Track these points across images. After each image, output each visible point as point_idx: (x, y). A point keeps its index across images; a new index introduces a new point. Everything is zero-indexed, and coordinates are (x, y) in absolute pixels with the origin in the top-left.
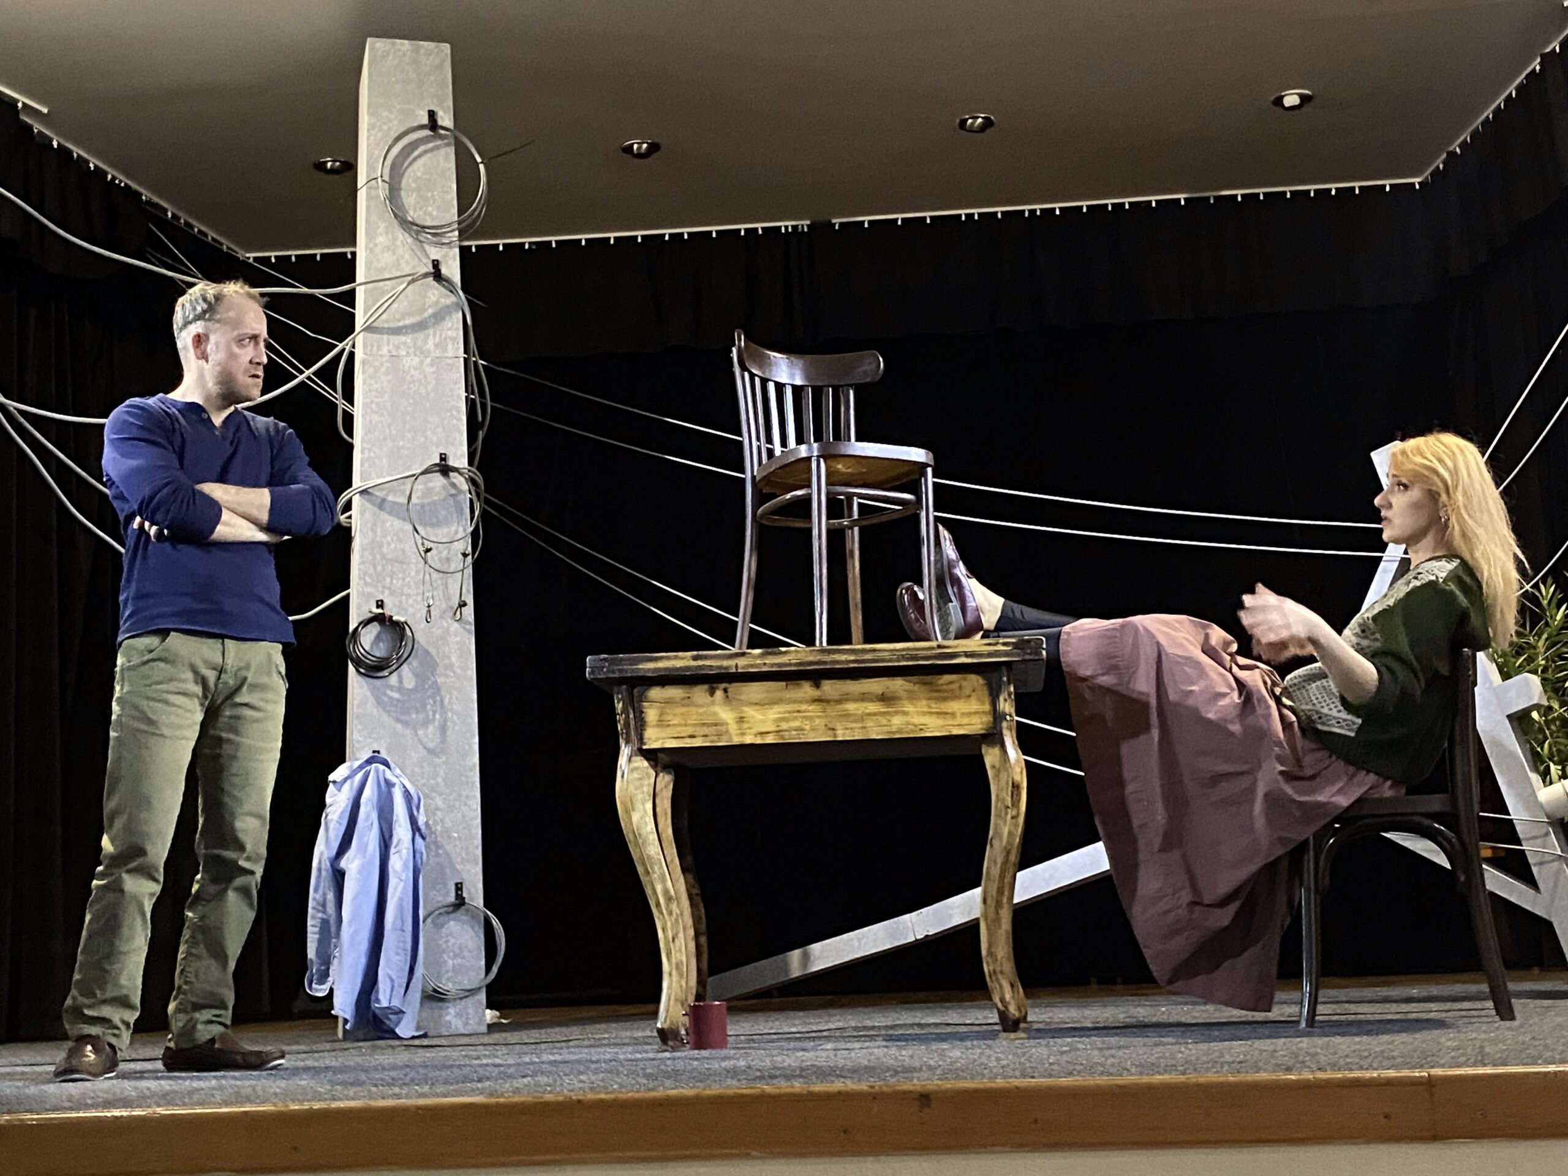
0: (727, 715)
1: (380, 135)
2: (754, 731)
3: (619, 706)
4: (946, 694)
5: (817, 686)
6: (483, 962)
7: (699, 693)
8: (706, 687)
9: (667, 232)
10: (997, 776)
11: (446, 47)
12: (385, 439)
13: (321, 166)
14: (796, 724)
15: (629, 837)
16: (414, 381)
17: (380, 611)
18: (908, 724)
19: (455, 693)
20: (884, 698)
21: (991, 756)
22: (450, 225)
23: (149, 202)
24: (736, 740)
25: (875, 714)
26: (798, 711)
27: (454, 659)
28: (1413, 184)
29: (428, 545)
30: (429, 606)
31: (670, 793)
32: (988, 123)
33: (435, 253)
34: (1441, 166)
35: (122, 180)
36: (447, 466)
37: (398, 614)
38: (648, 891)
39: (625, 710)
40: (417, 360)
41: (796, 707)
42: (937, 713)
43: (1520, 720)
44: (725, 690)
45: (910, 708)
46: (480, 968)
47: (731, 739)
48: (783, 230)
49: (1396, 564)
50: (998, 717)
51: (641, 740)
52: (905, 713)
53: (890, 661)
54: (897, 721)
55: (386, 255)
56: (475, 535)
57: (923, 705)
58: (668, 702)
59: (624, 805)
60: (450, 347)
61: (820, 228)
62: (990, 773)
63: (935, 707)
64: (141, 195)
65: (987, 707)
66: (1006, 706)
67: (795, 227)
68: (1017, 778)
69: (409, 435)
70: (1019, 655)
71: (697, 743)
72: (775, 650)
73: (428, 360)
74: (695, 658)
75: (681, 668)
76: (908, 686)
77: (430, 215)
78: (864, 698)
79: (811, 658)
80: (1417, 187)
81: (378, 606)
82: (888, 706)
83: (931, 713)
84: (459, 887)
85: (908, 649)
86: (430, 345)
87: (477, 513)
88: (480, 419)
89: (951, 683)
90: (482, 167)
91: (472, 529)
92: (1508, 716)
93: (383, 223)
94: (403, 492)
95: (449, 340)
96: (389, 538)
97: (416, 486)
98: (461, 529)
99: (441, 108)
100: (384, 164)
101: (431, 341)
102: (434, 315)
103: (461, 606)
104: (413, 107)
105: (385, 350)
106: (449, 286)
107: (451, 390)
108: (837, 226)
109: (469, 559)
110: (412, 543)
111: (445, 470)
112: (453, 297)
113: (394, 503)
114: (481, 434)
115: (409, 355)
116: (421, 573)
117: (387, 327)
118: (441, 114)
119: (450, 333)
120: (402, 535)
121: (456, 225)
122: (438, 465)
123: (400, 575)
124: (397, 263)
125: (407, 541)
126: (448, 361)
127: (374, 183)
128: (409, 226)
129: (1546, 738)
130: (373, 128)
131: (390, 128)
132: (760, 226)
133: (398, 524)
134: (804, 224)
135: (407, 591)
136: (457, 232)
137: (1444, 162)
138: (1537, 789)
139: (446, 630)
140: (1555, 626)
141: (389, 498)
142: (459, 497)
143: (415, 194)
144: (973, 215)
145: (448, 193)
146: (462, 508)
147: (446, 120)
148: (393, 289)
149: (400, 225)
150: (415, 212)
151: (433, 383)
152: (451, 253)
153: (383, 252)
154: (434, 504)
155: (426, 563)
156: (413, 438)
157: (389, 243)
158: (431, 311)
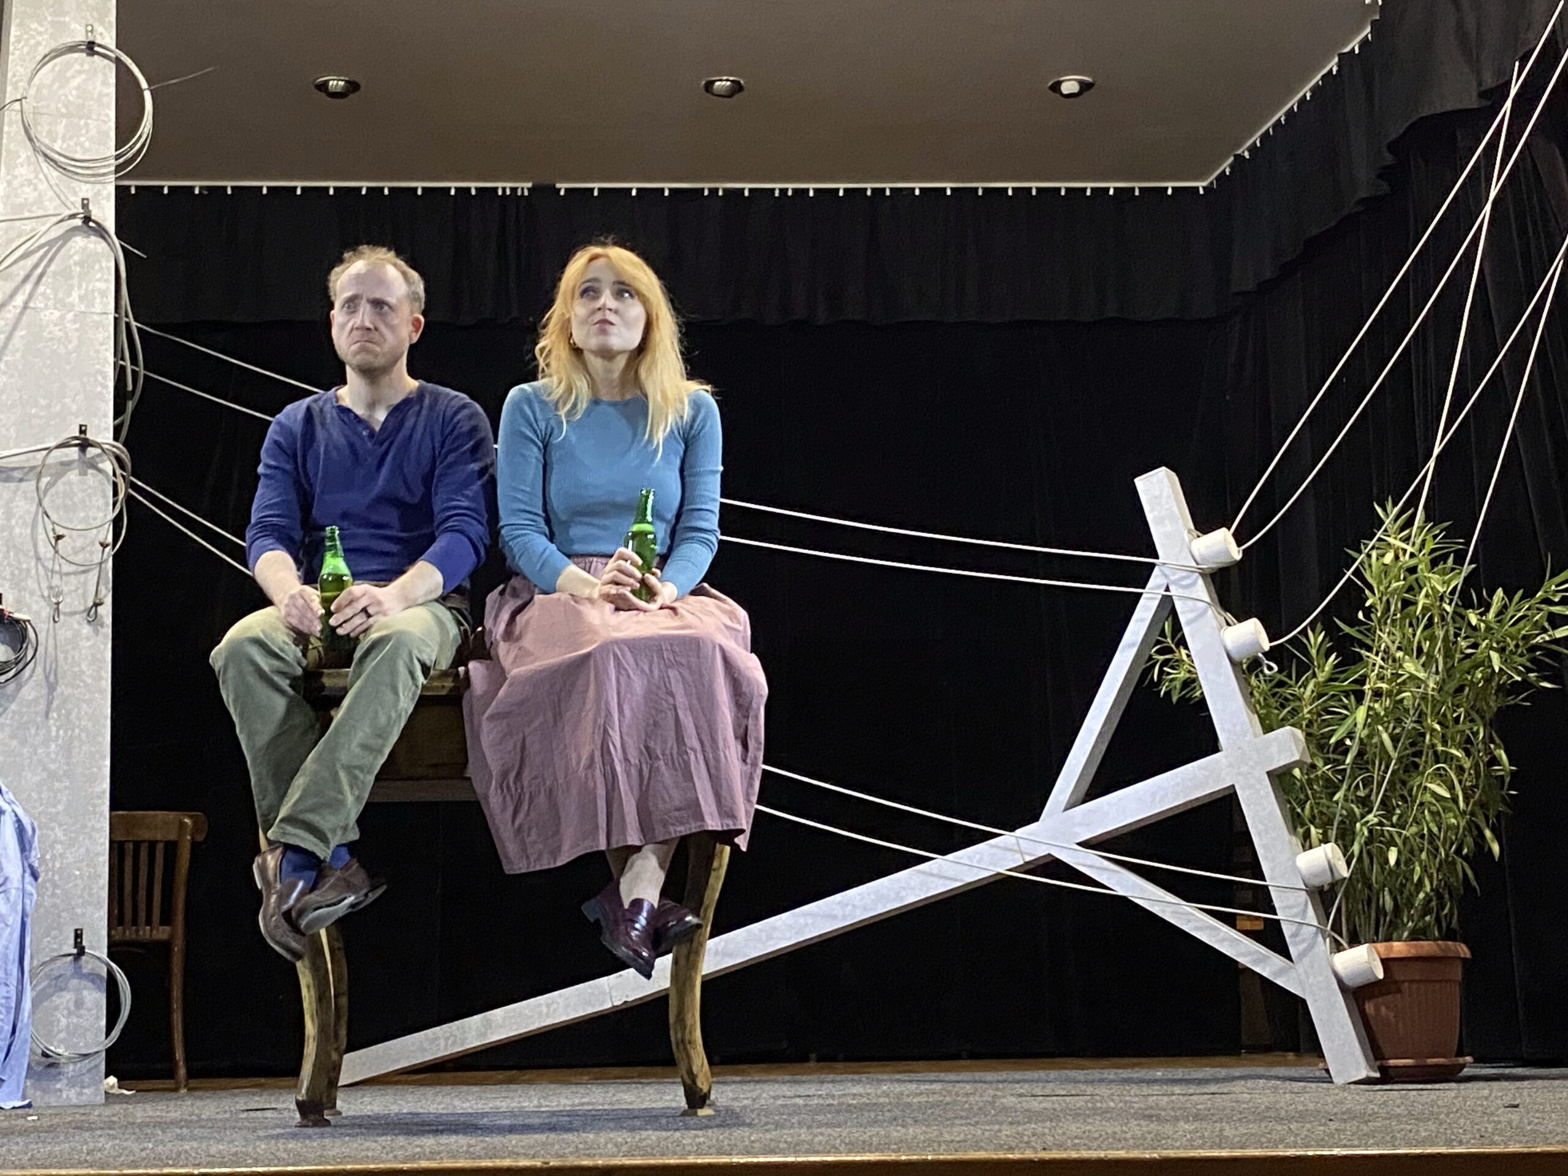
1: (26, 50)
6: (103, 1022)
9: (364, 185)
16: (52, 339)
19: (85, 706)
22: (105, 159)
27: (84, 667)
28: (1197, 188)
29: (60, 531)
30: (58, 604)
32: (737, 88)
34: (1227, 171)
36: (87, 440)
37: (19, 611)
40: (57, 314)
43: (1280, 778)
46: (99, 1029)
48: (500, 193)
49: (1157, 602)
55: (27, 189)
56: (117, 522)
60: (98, 300)
61: (544, 192)
67: (514, 190)
69: (43, 402)
73: (70, 316)
77: (82, 145)
80: (1201, 192)
84: (78, 935)
86: (74, 298)
87: (121, 495)
88: (130, 388)
90: (147, 95)
91: (111, 516)
92: (1269, 773)
93: (25, 152)
94: (32, 468)
95: (96, 294)
96: (13, 522)
97: (50, 461)
98: (101, 515)
99: (102, 24)
100: (29, 83)
101: (75, 294)
102: (80, 263)
103: (96, 605)
104: (67, 19)
105: (19, 300)
106: (100, 231)
107: (97, 352)
108: (562, 193)
109: (108, 549)
110: (40, 529)
111: (84, 445)
112: (104, 244)
113: (21, 480)
114: (130, 405)
115: (46, 307)
116: (49, 565)
117: (22, 274)
118: (100, 29)
119: (99, 285)
120: (29, 519)
121: (113, 161)
122: (76, 438)
123: (24, 566)
124: (39, 201)
125: (35, 521)
126: (96, 318)
127: (17, 105)
128: (56, 157)
129: (1308, 798)
130: (18, 41)
131: (39, 43)
132: (473, 185)
133: (24, 507)
134: (524, 186)
135: (31, 584)
136: (113, 168)
137: (1231, 166)
138: (1295, 854)
139: (77, 634)
140: (1321, 677)
141: (17, 474)
142: (100, 476)
143: (64, 121)
144: (717, 190)
145: (105, 122)
146: (103, 491)
147: (107, 37)
148: (33, 230)
149: (46, 156)
150: (64, 142)
151: (75, 342)
152: (105, 193)
153: (22, 185)
154: (70, 483)
155: (57, 552)
156: (49, 406)
157: (32, 176)
158: (76, 258)
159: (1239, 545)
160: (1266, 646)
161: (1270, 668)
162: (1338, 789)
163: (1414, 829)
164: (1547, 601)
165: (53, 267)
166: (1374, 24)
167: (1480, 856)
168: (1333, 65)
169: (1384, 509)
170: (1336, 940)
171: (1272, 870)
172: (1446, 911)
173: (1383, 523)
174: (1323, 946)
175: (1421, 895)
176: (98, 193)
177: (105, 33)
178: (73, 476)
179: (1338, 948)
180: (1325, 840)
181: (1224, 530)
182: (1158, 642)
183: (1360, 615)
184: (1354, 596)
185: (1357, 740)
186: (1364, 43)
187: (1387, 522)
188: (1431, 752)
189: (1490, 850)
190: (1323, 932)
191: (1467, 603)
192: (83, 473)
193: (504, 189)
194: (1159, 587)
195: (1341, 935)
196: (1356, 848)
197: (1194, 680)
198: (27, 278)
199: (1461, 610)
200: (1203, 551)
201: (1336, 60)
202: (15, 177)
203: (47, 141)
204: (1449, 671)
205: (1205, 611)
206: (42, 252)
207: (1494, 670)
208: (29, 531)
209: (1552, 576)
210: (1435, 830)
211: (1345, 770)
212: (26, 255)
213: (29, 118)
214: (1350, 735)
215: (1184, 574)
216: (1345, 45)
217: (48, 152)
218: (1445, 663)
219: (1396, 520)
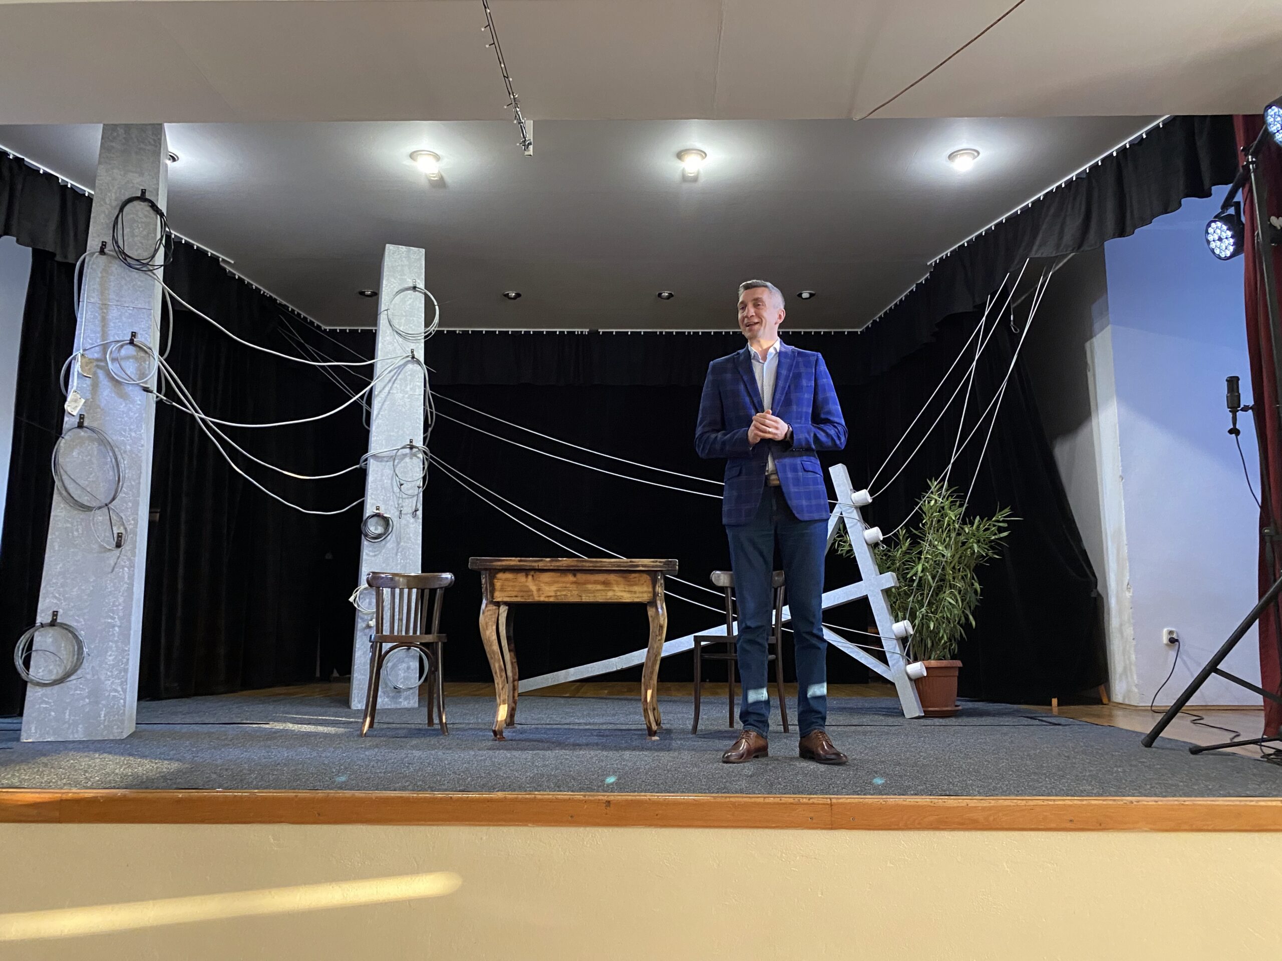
0: (533, 588)
1: (389, 290)
2: (545, 595)
3: (483, 581)
4: (632, 583)
5: (575, 575)
6: (418, 675)
7: (521, 578)
8: (524, 574)
9: (523, 330)
10: (653, 621)
11: (423, 251)
12: (385, 431)
13: (362, 293)
14: (564, 593)
15: (485, 642)
16: (399, 405)
17: (378, 511)
18: (614, 595)
19: (411, 551)
20: (606, 583)
21: (651, 612)
22: (420, 334)
23: (280, 304)
24: (537, 599)
25: (600, 590)
26: (566, 587)
27: (411, 535)
28: (857, 332)
29: (402, 482)
30: (401, 511)
31: (506, 615)
32: (671, 295)
33: (412, 346)
34: (870, 326)
35: (268, 293)
36: (412, 445)
37: (386, 513)
38: (492, 667)
39: (486, 583)
40: (401, 395)
41: (564, 585)
42: (628, 591)
43: (887, 592)
44: (533, 576)
45: (616, 588)
46: (416, 678)
47: (534, 598)
48: (576, 333)
49: (837, 518)
50: (655, 594)
51: (492, 597)
52: (614, 591)
53: (608, 567)
54: (610, 594)
55: (390, 346)
56: (424, 478)
57: (621, 587)
58: (506, 580)
59: (483, 627)
60: (417, 390)
61: (594, 334)
62: (650, 619)
63: (627, 589)
64: (276, 300)
65: (651, 589)
66: (660, 590)
67: (582, 332)
68: (662, 622)
69: (396, 430)
70: (666, 567)
71: (519, 599)
72: (556, 559)
73: (407, 396)
74: (520, 561)
75: (512, 566)
76: (615, 578)
77: (411, 328)
78: (596, 582)
79: (572, 564)
80: (859, 333)
81: (377, 509)
82: (606, 587)
83: (625, 591)
85: (616, 562)
86: (408, 389)
87: (426, 468)
88: (430, 423)
89: (635, 578)
90: (437, 307)
91: (422, 475)
92: (882, 590)
93: (389, 331)
94: (392, 456)
95: (417, 387)
96: (384, 478)
97: (398, 454)
98: (418, 475)
99: (419, 279)
100: (391, 302)
101: (409, 387)
102: (411, 375)
103: (416, 511)
104: (405, 277)
105: (387, 389)
106: (418, 362)
107: (417, 410)
108: (601, 333)
109: (421, 489)
110: (394, 480)
111: (412, 447)
112: (420, 367)
113: (387, 461)
114: (430, 429)
115: (397, 393)
116: (398, 495)
117: (388, 379)
118: (418, 281)
119: (418, 383)
120: (390, 476)
121: (423, 334)
122: (408, 445)
123: (388, 495)
124: (394, 350)
125: (392, 479)
126: (416, 396)
127: (386, 312)
128: (401, 333)
129: (897, 600)
130: (386, 286)
131: (394, 287)
132: (566, 330)
133: (388, 471)
134: (585, 331)
135: (391, 503)
136: (423, 337)
137: (872, 324)
138: (892, 624)
139: (408, 522)
140: (904, 548)
141: (385, 459)
142: (418, 460)
143: (404, 318)
144: (662, 332)
145: (420, 318)
146: (419, 465)
147: (421, 285)
148: (392, 362)
149: (397, 332)
150: (404, 326)
151: (408, 406)
152: (420, 347)
153: (388, 344)
154: (407, 463)
155: (401, 490)
156: (398, 432)
157: (391, 341)
158: (409, 373)
159: (871, 496)
160: (881, 538)
161: (883, 547)
162: (910, 596)
163: (941, 615)
164: (998, 521)
165: (400, 377)
166: (931, 273)
167: (967, 626)
168: (914, 287)
169: (932, 482)
170: (908, 660)
171: (882, 630)
172: (953, 647)
173: (930, 488)
174: (902, 662)
175: (943, 641)
176: (417, 347)
177: (421, 283)
178: (407, 459)
179: (909, 663)
180: (904, 619)
181: (865, 490)
182: (838, 533)
183: (921, 525)
184: (918, 517)
185: (918, 577)
186: (926, 280)
187: (933, 487)
188: (948, 583)
189: (971, 624)
190: (903, 656)
191: (964, 523)
192: (411, 458)
193: (578, 332)
194: (837, 513)
195: (910, 658)
196: (917, 622)
197: (852, 550)
198: (390, 381)
199: (962, 526)
200: (857, 499)
201: (915, 285)
202: (385, 341)
203: (397, 327)
204: (956, 550)
205: (856, 524)
206: (395, 370)
207: (974, 551)
208: (390, 482)
209: (1000, 511)
210: (949, 616)
211: (913, 589)
212: (390, 372)
213: (390, 317)
214: (915, 574)
215: (848, 508)
216: (919, 280)
217: (398, 331)
218: (955, 548)
219: (936, 487)
